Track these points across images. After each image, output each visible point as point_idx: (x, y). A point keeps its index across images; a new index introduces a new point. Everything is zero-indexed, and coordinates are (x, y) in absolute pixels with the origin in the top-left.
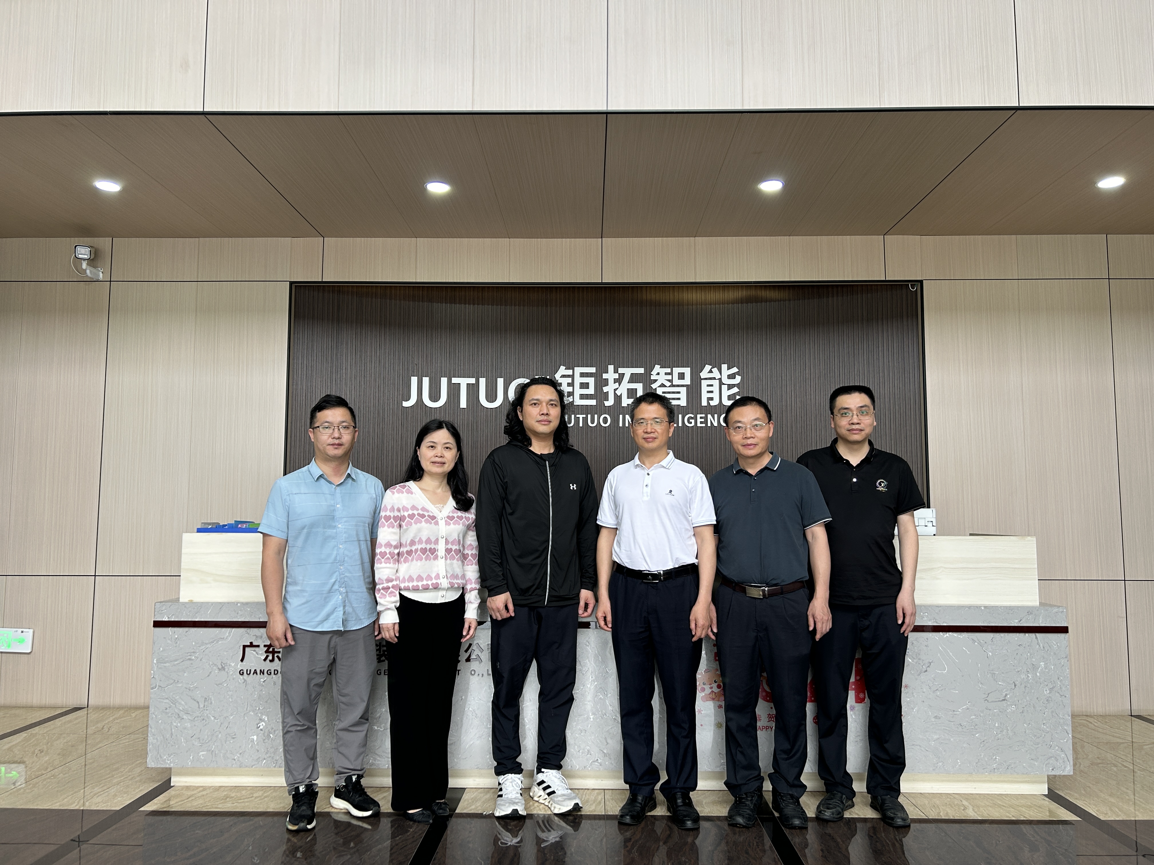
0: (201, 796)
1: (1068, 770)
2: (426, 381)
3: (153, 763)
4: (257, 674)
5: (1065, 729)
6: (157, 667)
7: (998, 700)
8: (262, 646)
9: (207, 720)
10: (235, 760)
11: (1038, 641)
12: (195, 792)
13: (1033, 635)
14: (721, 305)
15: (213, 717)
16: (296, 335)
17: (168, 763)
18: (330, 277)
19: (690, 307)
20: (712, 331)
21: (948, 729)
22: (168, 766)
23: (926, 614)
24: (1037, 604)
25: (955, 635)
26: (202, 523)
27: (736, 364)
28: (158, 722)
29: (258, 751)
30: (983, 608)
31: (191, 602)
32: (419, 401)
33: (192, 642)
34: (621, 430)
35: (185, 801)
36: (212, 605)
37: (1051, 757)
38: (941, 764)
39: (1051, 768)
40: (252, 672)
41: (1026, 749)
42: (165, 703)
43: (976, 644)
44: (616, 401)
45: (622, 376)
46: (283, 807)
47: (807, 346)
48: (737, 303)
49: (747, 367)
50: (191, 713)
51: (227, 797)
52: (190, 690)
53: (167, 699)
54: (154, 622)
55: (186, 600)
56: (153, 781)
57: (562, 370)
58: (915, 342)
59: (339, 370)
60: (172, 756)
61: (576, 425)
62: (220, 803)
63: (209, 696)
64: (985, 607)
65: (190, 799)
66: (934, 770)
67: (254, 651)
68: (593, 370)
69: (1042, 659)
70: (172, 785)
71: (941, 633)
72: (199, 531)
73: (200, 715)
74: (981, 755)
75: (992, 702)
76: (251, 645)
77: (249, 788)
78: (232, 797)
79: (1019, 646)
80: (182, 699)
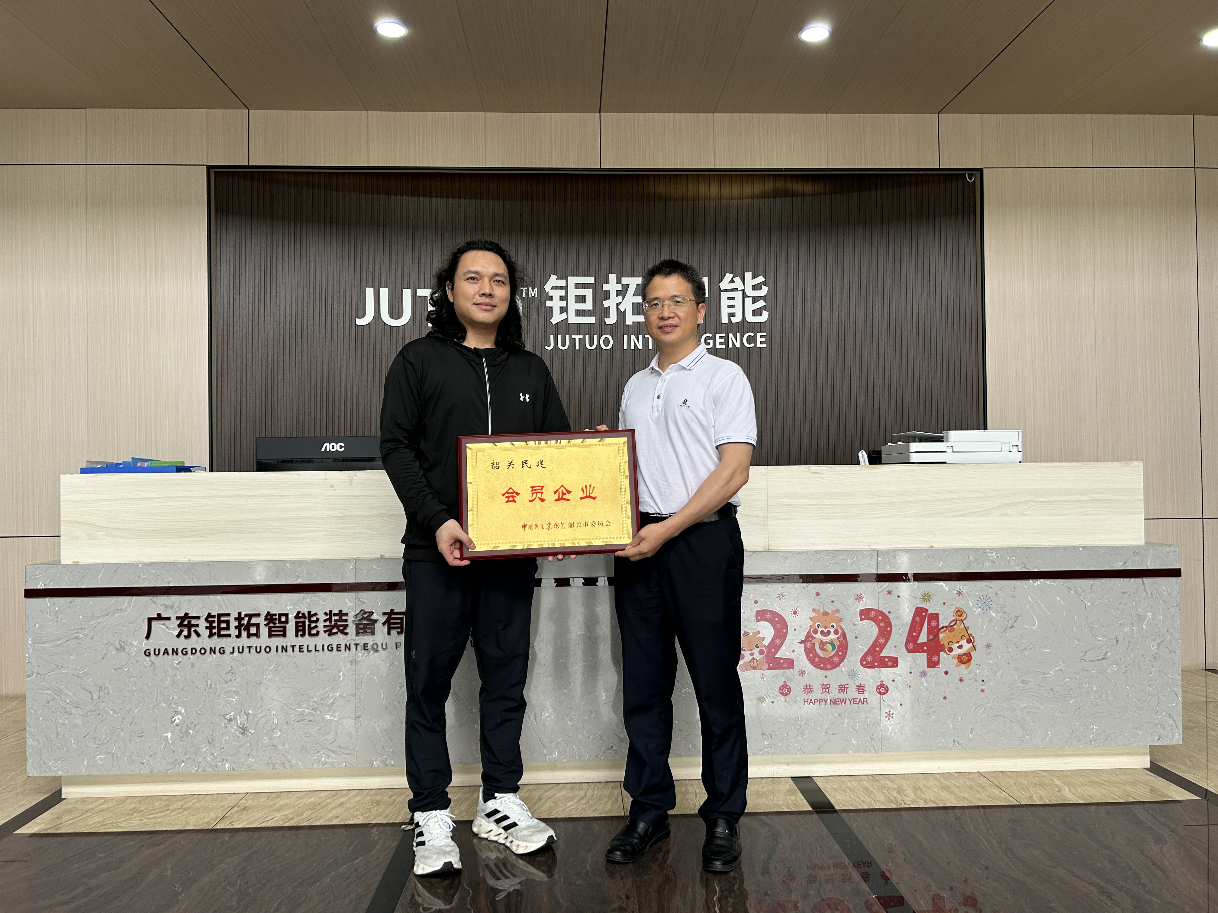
0: (99, 812)
1: (1177, 739)
2: (384, 293)
3: (34, 772)
4: (168, 654)
5: (1174, 691)
6: (33, 648)
7: (1097, 658)
8: (173, 618)
9: (104, 714)
10: (143, 764)
11: (1145, 586)
12: (93, 806)
13: (1139, 580)
14: (744, 200)
15: (112, 710)
16: (218, 235)
17: (56, 770)
18: (258, 160)
19: (707, 202)
20: (734, 232)
21: (1036, 694)
22: (54, 774)
23: (1014, 558)
24: (1142, 542)
25: (1048, 582)
26: (88, 461)
27: (762, 273)
28: (39, 719)
29: (174, 752)
30: (1081, 549)
31: (76, 564)
32: (377, 318)
33: (79, 616)
34: (625, 354)
35: (78, 819)
36: (104, 567)
37: (1158, 724)
38: (1028, 737)
39: (1157, 738)
40: (162, 652)
41: (1129, 717)
42: (47, 694)
43: (1072, 592)
44: (619, 317)
45: (626, 287)
46: (208, 823)
47: (845, 249)
48: (764, 197)
49: (775, 275)
50: (82, 707)
51: (135, 812)
52: (78, 677)
53: (49, 689)
54: (25, 590)
55: (70, 562)
56: (39, 793)
57: (553, 280)
58: (972, 244)
59: (275, 279)
60: (59, 762)
61: (571, 348)
62: (124, 821)
63: (104, 685)
64: (1084, 548)
65: (85, 816)
66: (1020, 744)
67: (164, 624)
68: (590, 280)
69: (1149, 608)
70: (63, 797)
71: (1031, 581)
72: (83, 471)
73: (94, 709)
74: (1075, 725)
75: (1090, 661)
76: (159, 618)
77: (166, 797)
78: (141, 811)
79: (1123, 593)
80: (68, 689)
